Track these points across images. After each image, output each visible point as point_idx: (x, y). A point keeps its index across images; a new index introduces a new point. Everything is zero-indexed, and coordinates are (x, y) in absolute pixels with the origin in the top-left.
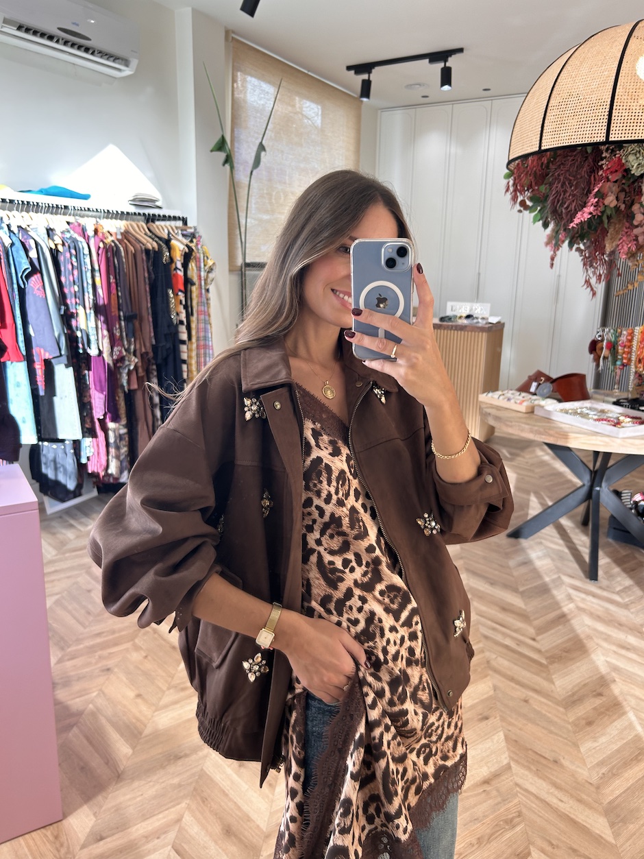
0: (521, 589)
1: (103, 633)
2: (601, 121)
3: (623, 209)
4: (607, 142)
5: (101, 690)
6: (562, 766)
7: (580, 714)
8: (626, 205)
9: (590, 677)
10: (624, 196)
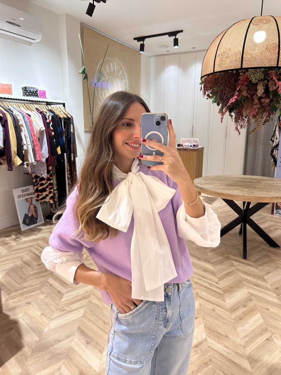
0: (212, 262)
1: (27, 286)
2: (239, 59)
3: (249, 97)
4: (241, 68)
5: (25, 312)
6: (229, 338)
7: (237, 315)
8: (251, 95)
9: (241, 299)
10: (249, 91)
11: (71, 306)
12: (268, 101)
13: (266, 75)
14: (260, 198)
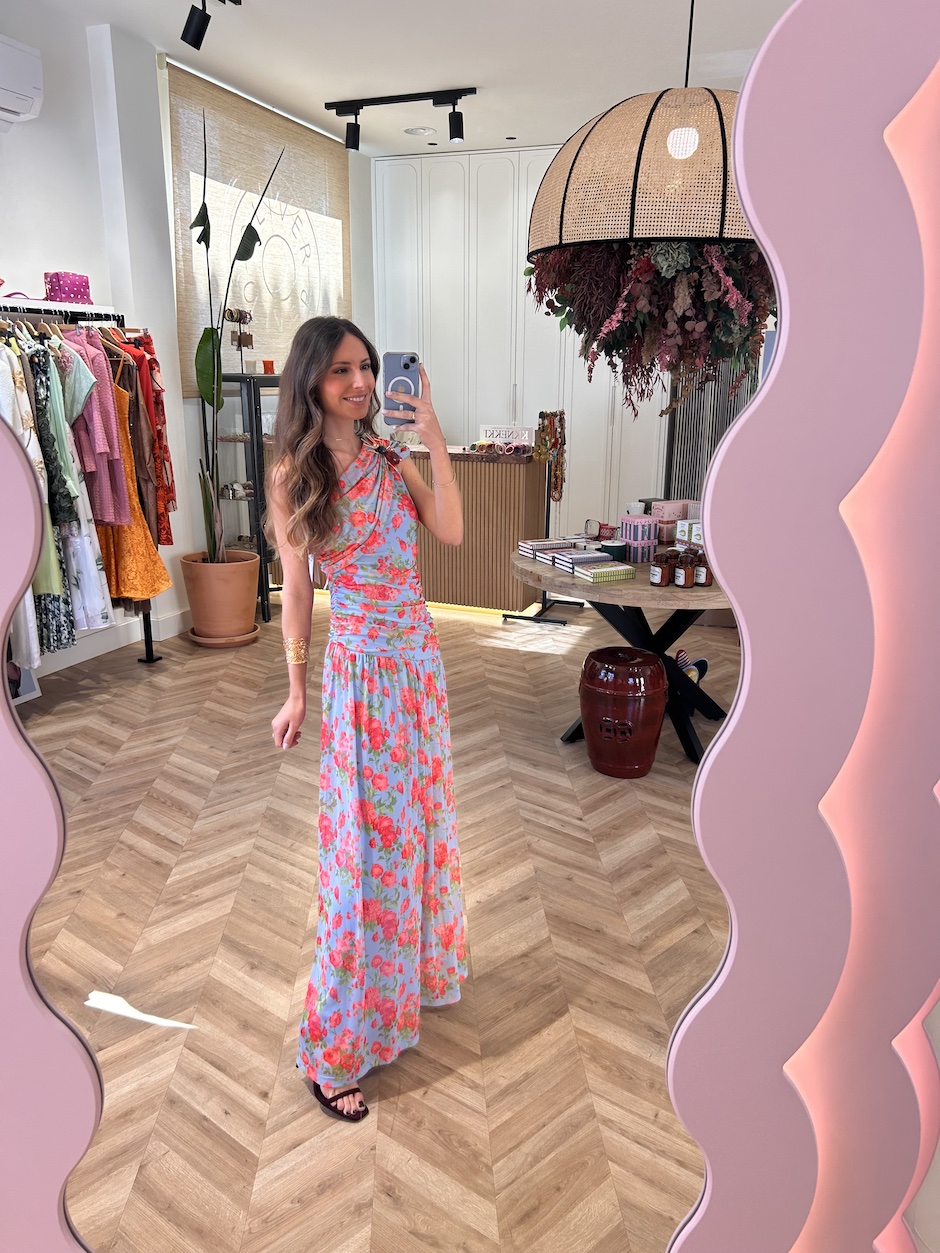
2: (624, 214)
3: (656, 315)
4: (631, 238)
5: (73, 913)
6: (604, 934)
7: (626, 886)
8: (659, 311)
10: (655, 299)
11: (195, 893)
12: (701, 326)
13: (695, 258)
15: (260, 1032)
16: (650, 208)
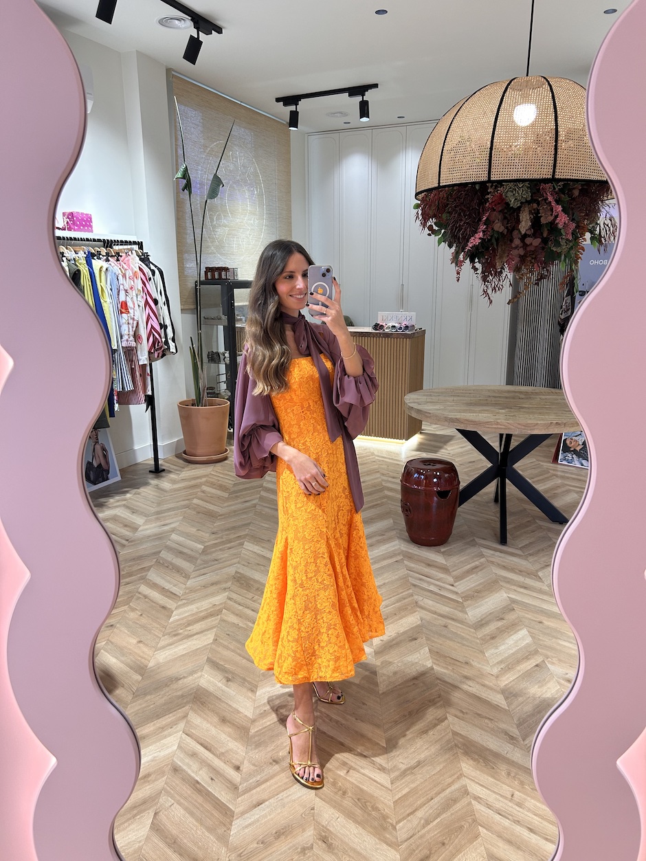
2: (484, 164)
3: (505, 234)
4: (489, 180)
5: (108, 640)
6: (471, 665)
7: (486, 632)
8: (508, 230)
9: (495, 608)
10: (505, 222)
11: (188, 628)
12: (537, 242)
13: (534, 193)
14: (527, 426)
15: (234, 724)
16: (503, 159)
